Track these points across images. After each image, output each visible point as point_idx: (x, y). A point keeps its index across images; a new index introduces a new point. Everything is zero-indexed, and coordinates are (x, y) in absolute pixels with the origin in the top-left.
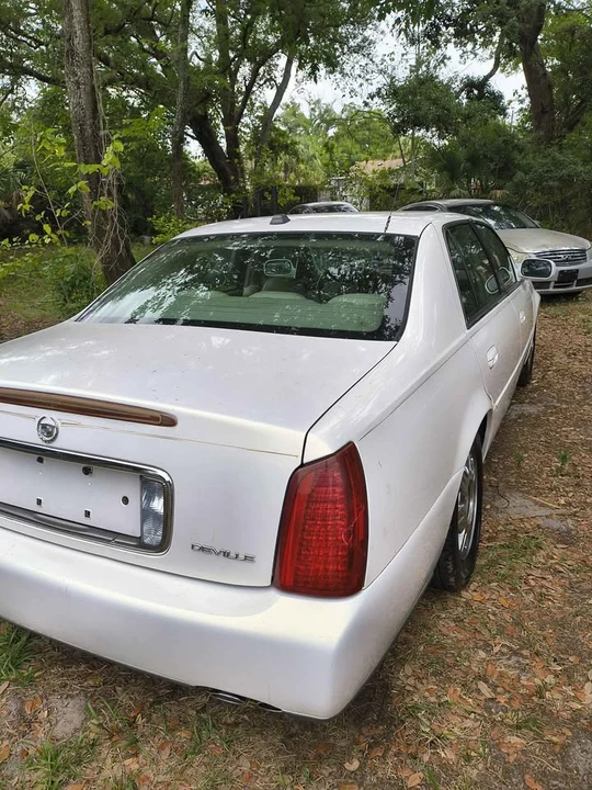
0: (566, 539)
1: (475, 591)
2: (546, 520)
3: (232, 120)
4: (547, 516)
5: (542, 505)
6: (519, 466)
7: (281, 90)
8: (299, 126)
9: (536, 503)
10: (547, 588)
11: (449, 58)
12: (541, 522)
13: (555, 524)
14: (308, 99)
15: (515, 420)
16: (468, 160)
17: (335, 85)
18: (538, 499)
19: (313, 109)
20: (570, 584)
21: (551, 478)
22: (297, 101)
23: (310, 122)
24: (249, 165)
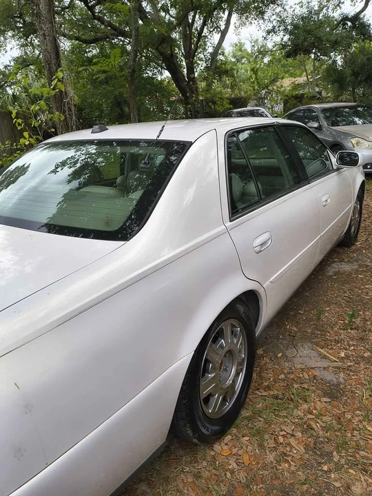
0: (333, 392)
1: (226, 444)
2: (323, 372)
3: (190, 56)
4: (324, 368)
5: (325, 357)
6: (319, 319)
7: (224, 34)
8: (243, 58)
9: (320, 354)
10: (292, 447)
11: (343, 3)
12: (317, 373)
13: (329, 376)
14: (250, 39)
15: (331, 276)
16: (352, 75)
17: (258, 28)
18: (322, 351)
19: (253, 46)
20: (315, 444)
21: (342, 331)
22: (242, 41)
23: (251, 55)
24: (203, 85)
